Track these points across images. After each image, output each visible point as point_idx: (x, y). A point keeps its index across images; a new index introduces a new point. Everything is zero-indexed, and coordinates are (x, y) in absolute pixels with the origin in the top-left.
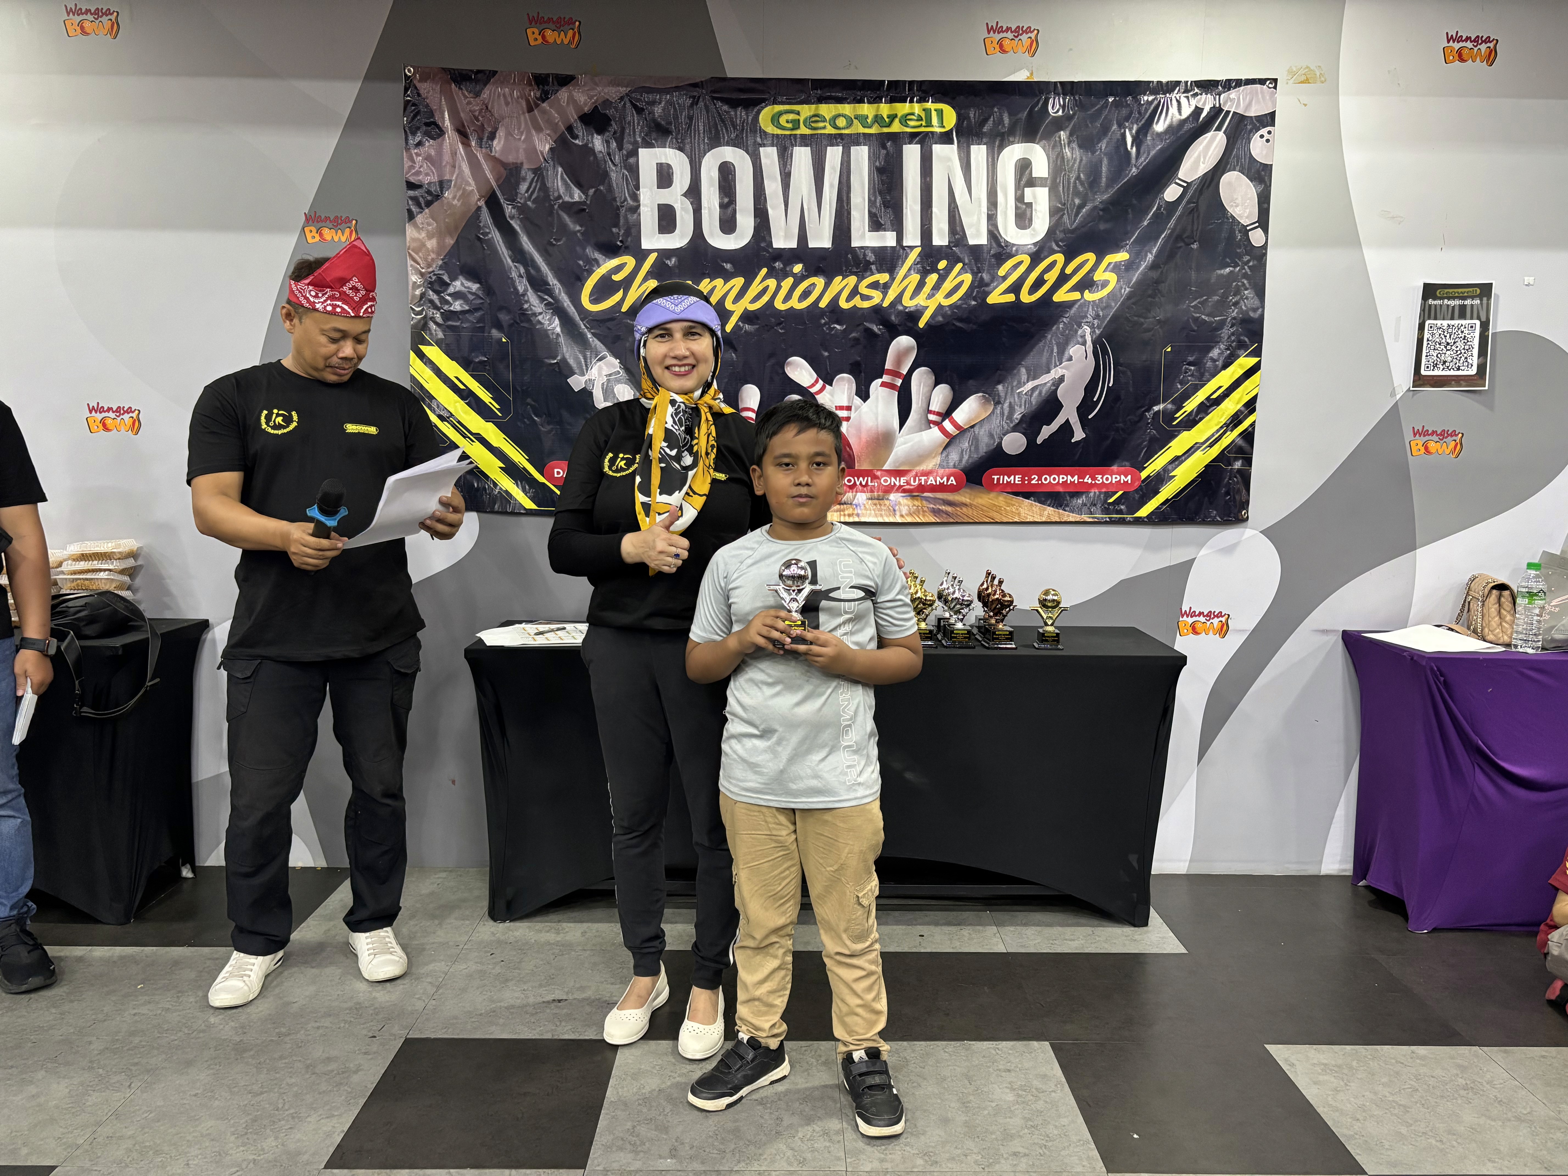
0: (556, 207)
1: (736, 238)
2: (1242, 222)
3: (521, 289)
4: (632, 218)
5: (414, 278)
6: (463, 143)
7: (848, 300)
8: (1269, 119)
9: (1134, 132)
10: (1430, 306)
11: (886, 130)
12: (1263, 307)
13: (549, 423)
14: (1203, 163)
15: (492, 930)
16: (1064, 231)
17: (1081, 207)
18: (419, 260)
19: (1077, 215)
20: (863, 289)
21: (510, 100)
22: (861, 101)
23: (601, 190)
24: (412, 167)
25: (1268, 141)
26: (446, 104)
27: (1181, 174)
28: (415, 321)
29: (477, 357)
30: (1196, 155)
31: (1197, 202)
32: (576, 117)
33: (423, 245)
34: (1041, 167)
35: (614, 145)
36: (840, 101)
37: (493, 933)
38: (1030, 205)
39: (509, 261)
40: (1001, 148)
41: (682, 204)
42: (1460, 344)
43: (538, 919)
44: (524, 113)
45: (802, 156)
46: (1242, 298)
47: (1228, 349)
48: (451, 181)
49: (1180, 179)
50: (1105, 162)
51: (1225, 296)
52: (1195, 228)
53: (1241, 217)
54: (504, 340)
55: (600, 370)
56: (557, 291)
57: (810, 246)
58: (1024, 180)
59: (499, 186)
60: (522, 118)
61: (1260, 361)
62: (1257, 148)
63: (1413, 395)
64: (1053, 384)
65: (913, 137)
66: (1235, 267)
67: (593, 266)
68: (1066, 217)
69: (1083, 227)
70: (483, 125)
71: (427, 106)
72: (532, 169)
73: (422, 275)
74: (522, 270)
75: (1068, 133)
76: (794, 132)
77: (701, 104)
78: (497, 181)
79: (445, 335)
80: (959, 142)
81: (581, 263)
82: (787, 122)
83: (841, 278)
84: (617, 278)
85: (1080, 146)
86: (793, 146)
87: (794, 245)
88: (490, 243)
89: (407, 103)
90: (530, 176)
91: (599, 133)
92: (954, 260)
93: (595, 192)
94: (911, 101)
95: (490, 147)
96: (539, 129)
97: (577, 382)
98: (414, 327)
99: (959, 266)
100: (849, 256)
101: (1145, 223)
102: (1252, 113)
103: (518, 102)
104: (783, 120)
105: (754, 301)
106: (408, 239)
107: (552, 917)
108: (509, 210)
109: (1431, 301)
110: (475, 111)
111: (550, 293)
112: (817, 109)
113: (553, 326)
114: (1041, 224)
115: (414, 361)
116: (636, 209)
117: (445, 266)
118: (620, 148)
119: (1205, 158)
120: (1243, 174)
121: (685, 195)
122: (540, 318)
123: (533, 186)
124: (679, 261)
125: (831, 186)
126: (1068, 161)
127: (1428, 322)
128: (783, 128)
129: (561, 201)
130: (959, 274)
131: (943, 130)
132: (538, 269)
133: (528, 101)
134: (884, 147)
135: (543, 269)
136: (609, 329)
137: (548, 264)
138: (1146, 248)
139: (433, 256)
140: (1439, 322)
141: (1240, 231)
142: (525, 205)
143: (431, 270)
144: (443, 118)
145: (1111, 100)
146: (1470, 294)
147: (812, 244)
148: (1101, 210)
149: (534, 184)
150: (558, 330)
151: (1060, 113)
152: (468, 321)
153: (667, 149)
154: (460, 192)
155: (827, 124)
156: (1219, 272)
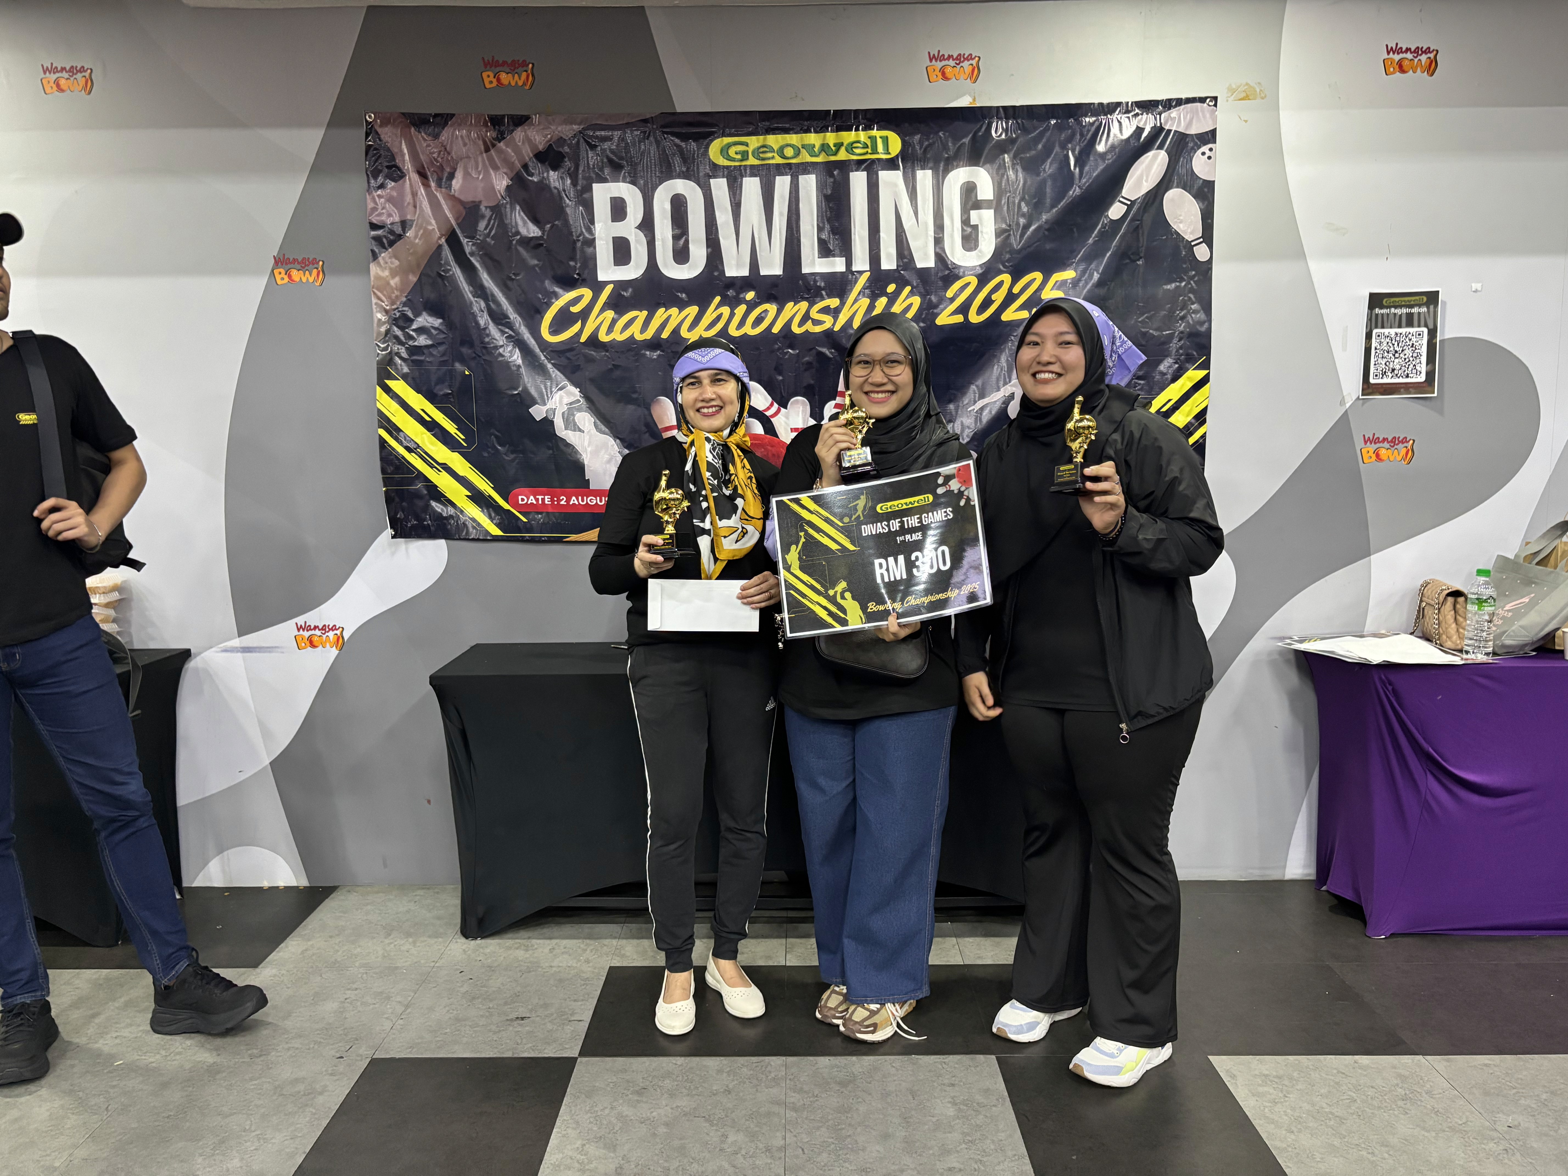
0: (514, 242)
1: (690, 268)
2: (1186, 237)
3: (482, 322)
4: (589, 250)
5: (379, 316)
6: (423, 184)
7: (801, 324)
8: (1210, 137)
9: (1077, 152)
10: (1377, 315)
11: (833, 158)
12: (1210, 321)
13: (512, 452)
14: (1147, 181)
15: (464, 947)
16: (1012, 252)
17: (1026, 227)
18: (384, 298)
19: (1022, 236)
20: (814, 314)
21: (467, 141)
22: (807, 131)
23: (557, 225)
24: (374, 209)
25: (1209, 158)
26: (407, 147)
27: (1124, 193)
28: (380, 356)
29: (441, 390)
30: (1138, 173)
31: (1141, 220)
32: (531, 155)
33: (388, 284)
34: (986, 190)
35: (569, 181)
36: (786, 131)
37: (464, 950)
38: (975, 228)
39: (470, 296)
40: (946, 171)
41: (636, 236)
42: (1408, 352)
43: (510, 935)
44: (481, 153)
45: (751, 186)
46: (1188, 312)
47: (1175, 363)
48: (413, 221)
49: (1123, 197)
50: (1049, 183)
51: (1172, 311)
52: (1140, 245)
53: (1186, 233)
54: (467, 373)
55: (561, 398)
56: (517, 325)
57: (761, 274)
58: (970, 203)
59: (458, 224)
60: (480, 159)
61: (1209, 373)
62: (1200, 165)
63: (1363, 404)
64: (1004, 403)
65: (859, 164)
66: (1181, 282)
67: (552, 299)
68: (1012, 238)
69: (1029, 247)
70: (441, 165)
71: (389, 150)
72: (490, 207)
73: (387, 312)
74: (483, 304)
75: (1012, 154)
76: (744, 163)
77: (651, 138)
78: (456, 219)
79: (409, 369)
80: (904, 168)
81: (540, 296)
82: (736, 153)
83: (793, 303)
84: (575, 309)
85: (1024, 169)
86: (742, 176)
87: (745, 272)
88: (452, 280)
89: (368, 148)
90: (488, 213)
91: (554, 169)
92: (902, 283)
93: (551, 227)
94: (857, 130)
95: (450, 186)
96: (496, 168)
97: (538, 412)
98: (379, 363)
99: (908, 289)
100: (800, 282)
101: (1091, 241)
102: (1193, 131)
103: (475, 143)
104: (732, 152)
105: (709, 328)
106: (372, 279)
107: (523, 933)
108: (468, 247)
109: (1377, 311)
110: (434, 153)
111: (510, 326)
112: (765, 140)
113: (513, 358)
114: (987, 246)
115: (380, 395)
116: (591, 243)
117: (409, 303)
118: (574, 184)
119: (1147, 177)
120: (1186, 190)
121: (639, 227)
122: (501, 350)
123: (492, 223)
124: (634, 291)
125: (781, 214)
126: (1013, 183)
127: (1375, 331)
128: (733, 160)
129: (518, 237)
130: (907, 297)
131: (888, 157)
132: (498, 304)
133: (485, 143)
134: (831, 175)
135: (502, 303)
136: (569, 359)
137: (508, 298)
138: (1093, 266)
139: (397, 293)
140: (1386, 331)
141: (1185, 247)
142: (484, 241)
143: (393, 307)
144: (404, 161)
145: (1053, 122)
146: (1417, 302)
147: (763, 272)
148: (1048, 230)
149: (492, 222)
150: (520, 361)
151: (1003, 136)
152: (431, 355)
153: (621, 184)
154: (422, 231)
155: (776, 155)
156: (1165, 287)
